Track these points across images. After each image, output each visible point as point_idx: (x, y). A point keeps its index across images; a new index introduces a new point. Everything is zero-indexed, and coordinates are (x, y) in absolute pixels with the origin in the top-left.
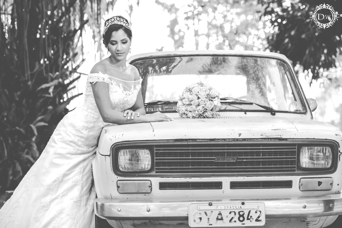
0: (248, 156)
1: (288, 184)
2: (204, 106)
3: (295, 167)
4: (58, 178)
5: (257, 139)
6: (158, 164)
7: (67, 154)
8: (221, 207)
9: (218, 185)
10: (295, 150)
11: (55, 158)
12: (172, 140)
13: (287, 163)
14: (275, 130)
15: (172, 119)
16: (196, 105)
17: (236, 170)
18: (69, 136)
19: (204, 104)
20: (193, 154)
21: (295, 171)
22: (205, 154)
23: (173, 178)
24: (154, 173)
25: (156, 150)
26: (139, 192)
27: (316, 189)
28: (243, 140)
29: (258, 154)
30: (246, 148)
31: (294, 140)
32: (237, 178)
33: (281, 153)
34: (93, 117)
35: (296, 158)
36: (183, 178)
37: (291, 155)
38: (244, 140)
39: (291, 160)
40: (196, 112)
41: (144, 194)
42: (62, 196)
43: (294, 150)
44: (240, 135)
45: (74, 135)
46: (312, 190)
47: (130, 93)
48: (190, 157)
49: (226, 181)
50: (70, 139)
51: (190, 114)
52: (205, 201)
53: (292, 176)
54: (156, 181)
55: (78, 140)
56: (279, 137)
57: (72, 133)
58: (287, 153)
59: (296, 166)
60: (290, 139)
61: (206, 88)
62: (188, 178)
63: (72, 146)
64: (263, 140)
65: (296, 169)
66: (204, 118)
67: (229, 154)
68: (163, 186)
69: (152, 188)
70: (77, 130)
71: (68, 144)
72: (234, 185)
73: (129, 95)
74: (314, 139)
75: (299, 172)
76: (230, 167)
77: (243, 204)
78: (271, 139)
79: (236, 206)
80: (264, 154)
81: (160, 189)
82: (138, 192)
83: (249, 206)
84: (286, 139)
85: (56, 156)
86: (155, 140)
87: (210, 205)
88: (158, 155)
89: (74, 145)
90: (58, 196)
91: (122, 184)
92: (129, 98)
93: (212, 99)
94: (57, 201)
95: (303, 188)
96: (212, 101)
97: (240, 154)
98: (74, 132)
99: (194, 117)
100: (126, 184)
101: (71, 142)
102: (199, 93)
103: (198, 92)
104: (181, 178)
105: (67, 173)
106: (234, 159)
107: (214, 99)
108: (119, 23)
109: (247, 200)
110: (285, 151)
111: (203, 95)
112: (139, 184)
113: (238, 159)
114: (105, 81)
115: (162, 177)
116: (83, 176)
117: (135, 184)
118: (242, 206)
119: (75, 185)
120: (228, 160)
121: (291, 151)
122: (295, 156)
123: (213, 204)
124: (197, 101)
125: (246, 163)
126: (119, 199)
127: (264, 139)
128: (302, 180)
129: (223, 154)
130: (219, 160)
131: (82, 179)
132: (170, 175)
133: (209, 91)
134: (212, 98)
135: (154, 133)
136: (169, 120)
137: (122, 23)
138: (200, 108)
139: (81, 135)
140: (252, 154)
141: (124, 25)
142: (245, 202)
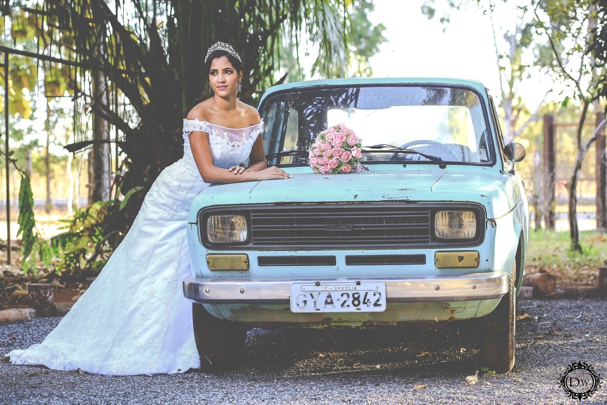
0: (368, 223)
1: (421, 260)
2: (338, 158)
3: (428, 238)
4: (147, 250)
5: (377, 202)
6: (256, 234)
7: (159, 219)
8: (331, 287)
9: (331, 261)
10: (428, 215)
11: (145, 225)
12: (271, 203)
13: (418, 232)
14: (403, 190)
15: (291, 176)
16: (328, 157)
17: (352, 241)
18: (162, 198)
19: (339, 154)
20: (299, 221)
21: (428, 242)
22: (314, 221)
23: (274, 252)
24: (251, 245)
25: (253, 216)
26: (234, 269)
27: (455, 266)
28: (360, 203)
29: (380, 220)
30: (365, 213)
31: (425, 203)
32: (353, 251)
33: (411, 220)
34: (192, 175)
35: (430, 225)
36: (287, 252)
37: (423, 222)
38: (362, 203)
39: (423, 229)
40: (329, 166)
41: (241, 272)
42: (153, 275)
43: (426, 215)
44: (356, 196)
45: (168, 196)
46: (452, 266)
47: (240, 144)
48: (296, 225)
49: (340, 255)
50: (163, 202)
51: (322, 169)
52: (312, 280)
53: (425, 248)
54: (253, 255)
55: (173, 203)
56: (406, 199)
57: (165, 194)
58: (418, 220)
59: (429, 236)
60: (420, 201)
61: (342, 133)
62: (293, 252)
63: (165, 210)
64: (386, 203)
65: (430, 239)
66: (340, 173)
67: (344, 221)
68: (263, 261)
69: (249, 264)
70: (171, 190)
71: (160, 208)
72: (350, 261)
73: (238, 146)
74: (451, 201)
75: (434, 244)
76: (344, 237)
77: (358, 284)
78: (396, 201)
79: (349, 286)
80: (388, 220)
81: (259, 266)
82: (232, 269)
83: (367, 286)
84: (415, 202)
85: (146, 222)
86: (250, 204)
87: (318, 284)
88: (256, 222)
89: (167, 209)
90: (149, 274)
91: (213, 258)
92: (238, 151)
93: (350, 149)
94: (147, 280)
95: (438, 264)
96: (349, 150)
97: (358, 220)
98: (167, 193)
99: (326, 173)
100: (217, 258)
101: (164, 205)
102: (334, 141)
103: (332, 140)
104: (285, 252)
105: (159, 243)
106: (349, 228)
107: (352, 149)
108: (223, 49)
109: (364, 279)
110: (416, 217)
111: (337, 142)
112: (232, 259)
113: (354, 227)
114: (203, 129)
115: (261, 250)
116: (181, 249)
117: (228, 258)
118: (357, 286)
119: (171, 261)
120: (342, 229)
121: (423, 217)
122: (428, 224)
123: (321, 284)
124: (330, 152)
125: (365, 233)
126: (211, 278)
127: (387, 201)
128: (437, 253)
129: (335, 221)
130: (330, 229)
131: (180, 253)
132: (271, 248)
133: (345, 138)
134: (349, 147)
135: (250, 195)
136: (286, 177)
137: (227, 50)
138: (334, 160)
139: (177, 197)
140: (373, 220)
141: (230, 52)
142: (362, 281)
